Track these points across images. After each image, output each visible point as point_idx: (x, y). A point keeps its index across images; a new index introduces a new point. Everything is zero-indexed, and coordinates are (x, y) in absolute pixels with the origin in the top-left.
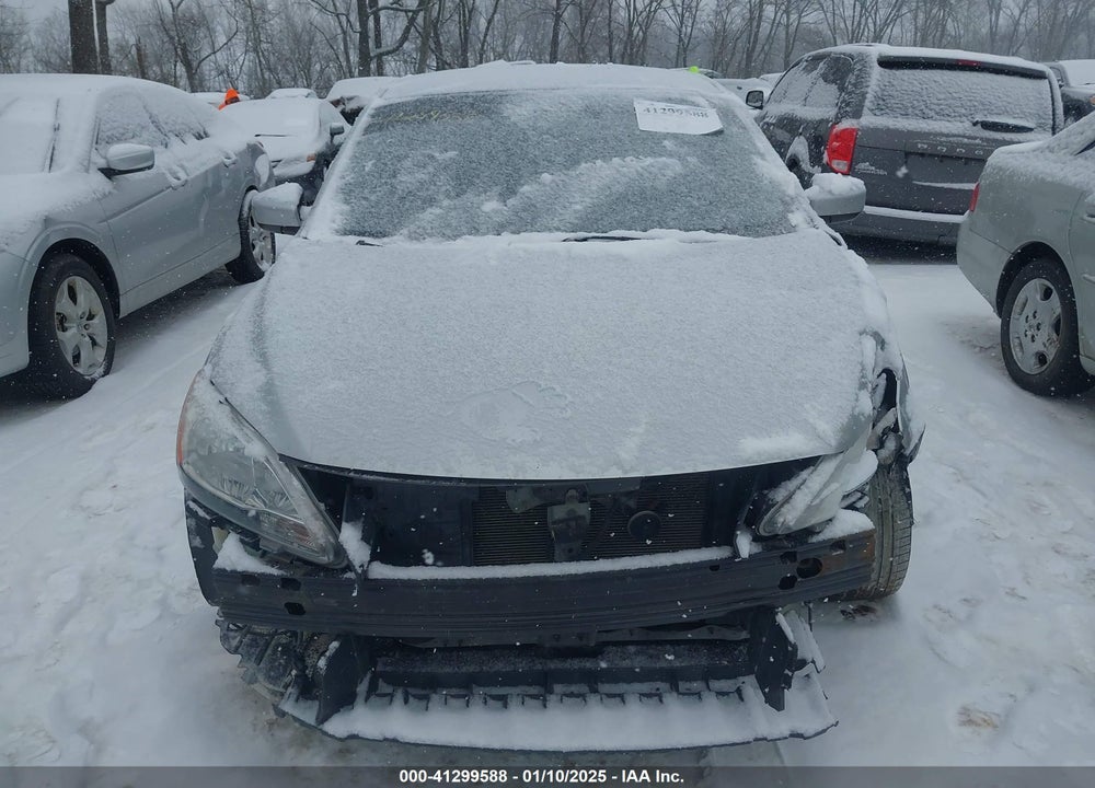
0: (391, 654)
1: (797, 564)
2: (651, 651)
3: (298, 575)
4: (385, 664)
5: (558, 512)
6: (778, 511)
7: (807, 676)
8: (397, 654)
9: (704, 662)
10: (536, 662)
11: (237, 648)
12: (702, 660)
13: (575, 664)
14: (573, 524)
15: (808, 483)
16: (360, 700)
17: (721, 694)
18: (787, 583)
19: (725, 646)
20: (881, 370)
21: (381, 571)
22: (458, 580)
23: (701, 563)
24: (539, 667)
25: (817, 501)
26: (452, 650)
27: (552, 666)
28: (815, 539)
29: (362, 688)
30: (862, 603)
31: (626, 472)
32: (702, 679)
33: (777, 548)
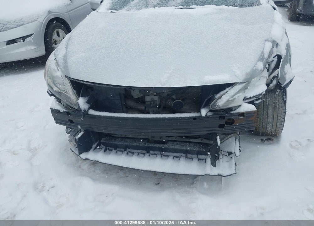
0: (106, 137)
1: (225, 120)
2: (182, 144)
3: (70, 111)
4: (104, 140)
5: (148, 99)
6: (216, 101)
7: (232, 157)
8: (108, 137)
9: (197, 149)
10: (146, 144)
11: (69, 132)
12: (196, 148)
13: (157, 145)
14: (152, 103)
15: (228, 92)
16: (92, 150)
17: (199, 159)
18: (221, 126)
19: (206, 145)
20: (275, 55)
21: (92, 112)
22: (113, 117)
23: (190, 117)
24: (146, 145)
25: (232, 99)
26: (123, 138)
27: (150, 145)
28: (232, 112)
29: (94, 146)
30: (269, 137)
31: (162, 85)
32: (196, 154)
33: (217, 114)
